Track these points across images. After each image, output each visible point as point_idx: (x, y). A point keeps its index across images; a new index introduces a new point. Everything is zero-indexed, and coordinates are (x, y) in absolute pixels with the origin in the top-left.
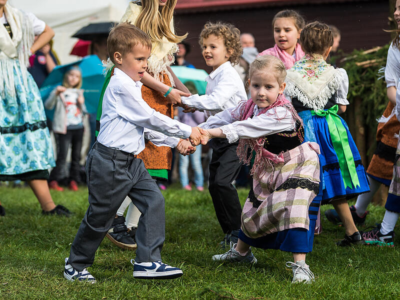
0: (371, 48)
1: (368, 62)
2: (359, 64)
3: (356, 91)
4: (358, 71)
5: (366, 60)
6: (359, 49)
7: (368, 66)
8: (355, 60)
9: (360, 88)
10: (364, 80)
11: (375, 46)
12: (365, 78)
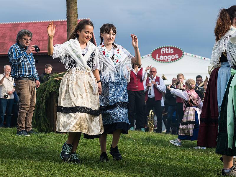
0: (60, 73)
1: (59, 78)
2: (55, 79)
3: (54, 89)
4: (55, 81)
5: (58, 77)
6: (55, 73)
7: (59, 79)
8: (54, 77)
9: (55, 88)
10: (57, 85)
11: (62, 72)
12: (57, 84)
